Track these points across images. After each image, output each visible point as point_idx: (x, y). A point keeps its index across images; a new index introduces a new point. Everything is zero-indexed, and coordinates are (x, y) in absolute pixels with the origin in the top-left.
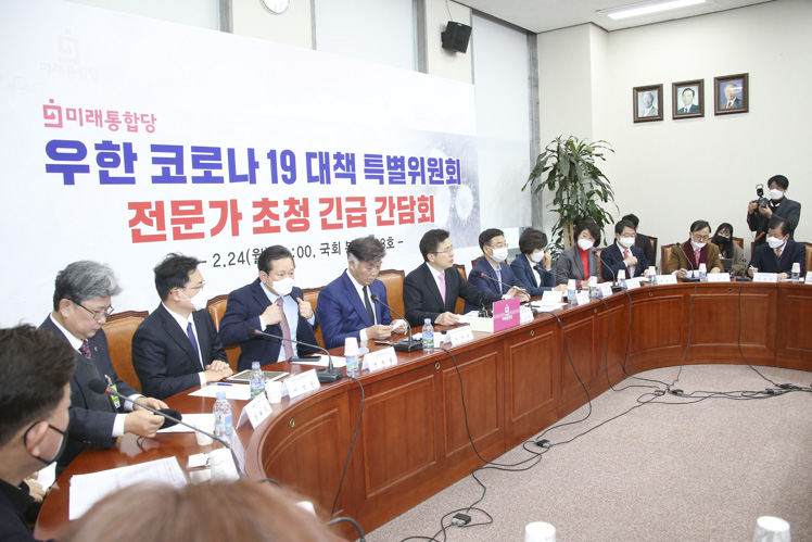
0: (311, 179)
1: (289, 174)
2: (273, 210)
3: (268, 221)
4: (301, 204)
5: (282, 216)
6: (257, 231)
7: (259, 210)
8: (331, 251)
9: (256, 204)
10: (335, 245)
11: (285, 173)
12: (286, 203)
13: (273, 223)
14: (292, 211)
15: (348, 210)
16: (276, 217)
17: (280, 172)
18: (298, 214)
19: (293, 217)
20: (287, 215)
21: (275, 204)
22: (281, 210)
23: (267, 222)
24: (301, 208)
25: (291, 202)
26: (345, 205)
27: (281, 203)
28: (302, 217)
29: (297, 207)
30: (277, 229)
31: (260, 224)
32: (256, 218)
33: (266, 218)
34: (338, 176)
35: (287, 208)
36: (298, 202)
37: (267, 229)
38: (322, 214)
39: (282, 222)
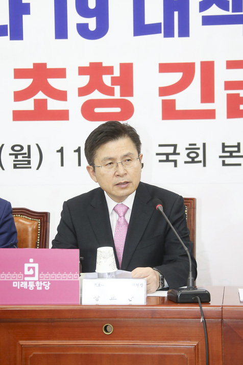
0: (141, 28)
1: (92, 23)
2: (54, 83)
3: (46, 101)
4: (117, 73)
5: (72, 94)
6: (19, 116)
7: (26, 83)
8: (182, 158)
9: (19, 74)
10: (192, 148)
11: (84, 20)
12: (82, 71)
13: (53, 105)
14: (95, 84)
15: (229, 85)
16: (61, 96)
17: (74, 18)
18: (110, 91)
19: (96, 95)
20: (83, 92)
21: (60, 73)
22: (73, 82)
23: (41, 104)
24: (115, 81)
25: (95, 71)
26: (222, 75)
27: (72, 73)
28: (117, 95)
29: (107, 80)
30: (63, 115)
31: (28, 105)
32: (20, 96)
33: (40, 95)
34: (207, 21)
35: (85, 80)
36: (109, 70)
37: (41, 113)
38: (163, 91)
39: (74, 104)
